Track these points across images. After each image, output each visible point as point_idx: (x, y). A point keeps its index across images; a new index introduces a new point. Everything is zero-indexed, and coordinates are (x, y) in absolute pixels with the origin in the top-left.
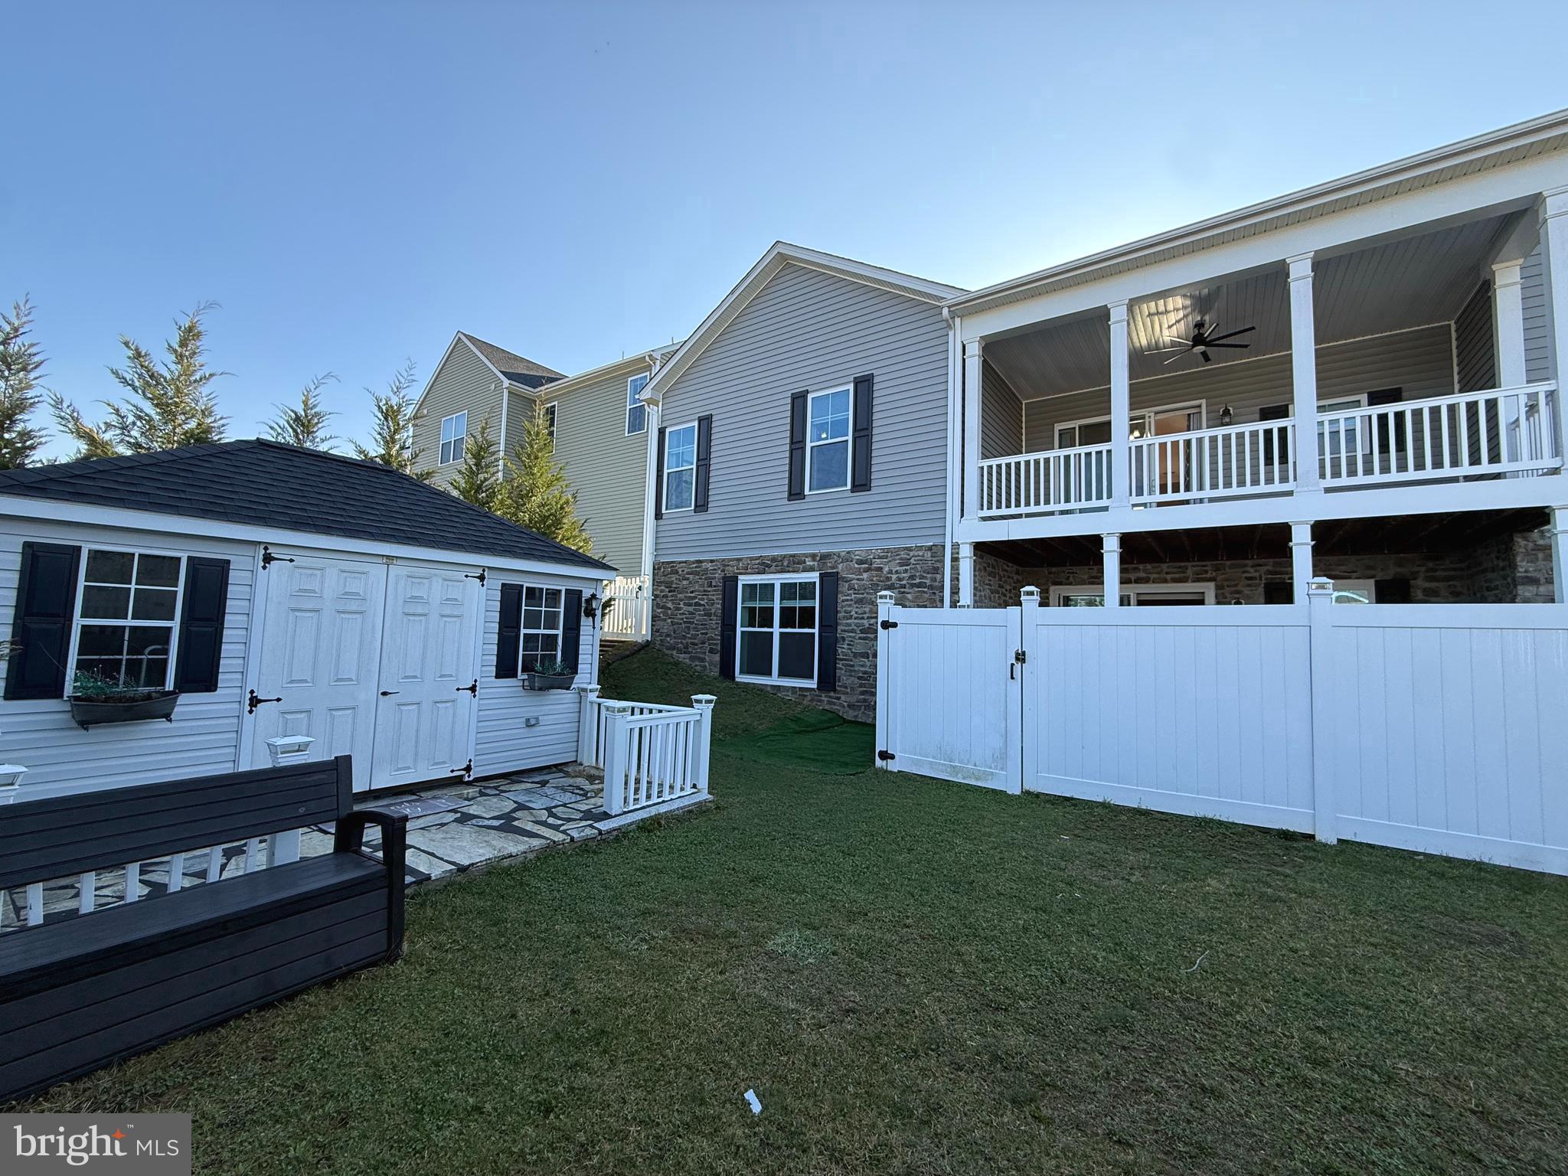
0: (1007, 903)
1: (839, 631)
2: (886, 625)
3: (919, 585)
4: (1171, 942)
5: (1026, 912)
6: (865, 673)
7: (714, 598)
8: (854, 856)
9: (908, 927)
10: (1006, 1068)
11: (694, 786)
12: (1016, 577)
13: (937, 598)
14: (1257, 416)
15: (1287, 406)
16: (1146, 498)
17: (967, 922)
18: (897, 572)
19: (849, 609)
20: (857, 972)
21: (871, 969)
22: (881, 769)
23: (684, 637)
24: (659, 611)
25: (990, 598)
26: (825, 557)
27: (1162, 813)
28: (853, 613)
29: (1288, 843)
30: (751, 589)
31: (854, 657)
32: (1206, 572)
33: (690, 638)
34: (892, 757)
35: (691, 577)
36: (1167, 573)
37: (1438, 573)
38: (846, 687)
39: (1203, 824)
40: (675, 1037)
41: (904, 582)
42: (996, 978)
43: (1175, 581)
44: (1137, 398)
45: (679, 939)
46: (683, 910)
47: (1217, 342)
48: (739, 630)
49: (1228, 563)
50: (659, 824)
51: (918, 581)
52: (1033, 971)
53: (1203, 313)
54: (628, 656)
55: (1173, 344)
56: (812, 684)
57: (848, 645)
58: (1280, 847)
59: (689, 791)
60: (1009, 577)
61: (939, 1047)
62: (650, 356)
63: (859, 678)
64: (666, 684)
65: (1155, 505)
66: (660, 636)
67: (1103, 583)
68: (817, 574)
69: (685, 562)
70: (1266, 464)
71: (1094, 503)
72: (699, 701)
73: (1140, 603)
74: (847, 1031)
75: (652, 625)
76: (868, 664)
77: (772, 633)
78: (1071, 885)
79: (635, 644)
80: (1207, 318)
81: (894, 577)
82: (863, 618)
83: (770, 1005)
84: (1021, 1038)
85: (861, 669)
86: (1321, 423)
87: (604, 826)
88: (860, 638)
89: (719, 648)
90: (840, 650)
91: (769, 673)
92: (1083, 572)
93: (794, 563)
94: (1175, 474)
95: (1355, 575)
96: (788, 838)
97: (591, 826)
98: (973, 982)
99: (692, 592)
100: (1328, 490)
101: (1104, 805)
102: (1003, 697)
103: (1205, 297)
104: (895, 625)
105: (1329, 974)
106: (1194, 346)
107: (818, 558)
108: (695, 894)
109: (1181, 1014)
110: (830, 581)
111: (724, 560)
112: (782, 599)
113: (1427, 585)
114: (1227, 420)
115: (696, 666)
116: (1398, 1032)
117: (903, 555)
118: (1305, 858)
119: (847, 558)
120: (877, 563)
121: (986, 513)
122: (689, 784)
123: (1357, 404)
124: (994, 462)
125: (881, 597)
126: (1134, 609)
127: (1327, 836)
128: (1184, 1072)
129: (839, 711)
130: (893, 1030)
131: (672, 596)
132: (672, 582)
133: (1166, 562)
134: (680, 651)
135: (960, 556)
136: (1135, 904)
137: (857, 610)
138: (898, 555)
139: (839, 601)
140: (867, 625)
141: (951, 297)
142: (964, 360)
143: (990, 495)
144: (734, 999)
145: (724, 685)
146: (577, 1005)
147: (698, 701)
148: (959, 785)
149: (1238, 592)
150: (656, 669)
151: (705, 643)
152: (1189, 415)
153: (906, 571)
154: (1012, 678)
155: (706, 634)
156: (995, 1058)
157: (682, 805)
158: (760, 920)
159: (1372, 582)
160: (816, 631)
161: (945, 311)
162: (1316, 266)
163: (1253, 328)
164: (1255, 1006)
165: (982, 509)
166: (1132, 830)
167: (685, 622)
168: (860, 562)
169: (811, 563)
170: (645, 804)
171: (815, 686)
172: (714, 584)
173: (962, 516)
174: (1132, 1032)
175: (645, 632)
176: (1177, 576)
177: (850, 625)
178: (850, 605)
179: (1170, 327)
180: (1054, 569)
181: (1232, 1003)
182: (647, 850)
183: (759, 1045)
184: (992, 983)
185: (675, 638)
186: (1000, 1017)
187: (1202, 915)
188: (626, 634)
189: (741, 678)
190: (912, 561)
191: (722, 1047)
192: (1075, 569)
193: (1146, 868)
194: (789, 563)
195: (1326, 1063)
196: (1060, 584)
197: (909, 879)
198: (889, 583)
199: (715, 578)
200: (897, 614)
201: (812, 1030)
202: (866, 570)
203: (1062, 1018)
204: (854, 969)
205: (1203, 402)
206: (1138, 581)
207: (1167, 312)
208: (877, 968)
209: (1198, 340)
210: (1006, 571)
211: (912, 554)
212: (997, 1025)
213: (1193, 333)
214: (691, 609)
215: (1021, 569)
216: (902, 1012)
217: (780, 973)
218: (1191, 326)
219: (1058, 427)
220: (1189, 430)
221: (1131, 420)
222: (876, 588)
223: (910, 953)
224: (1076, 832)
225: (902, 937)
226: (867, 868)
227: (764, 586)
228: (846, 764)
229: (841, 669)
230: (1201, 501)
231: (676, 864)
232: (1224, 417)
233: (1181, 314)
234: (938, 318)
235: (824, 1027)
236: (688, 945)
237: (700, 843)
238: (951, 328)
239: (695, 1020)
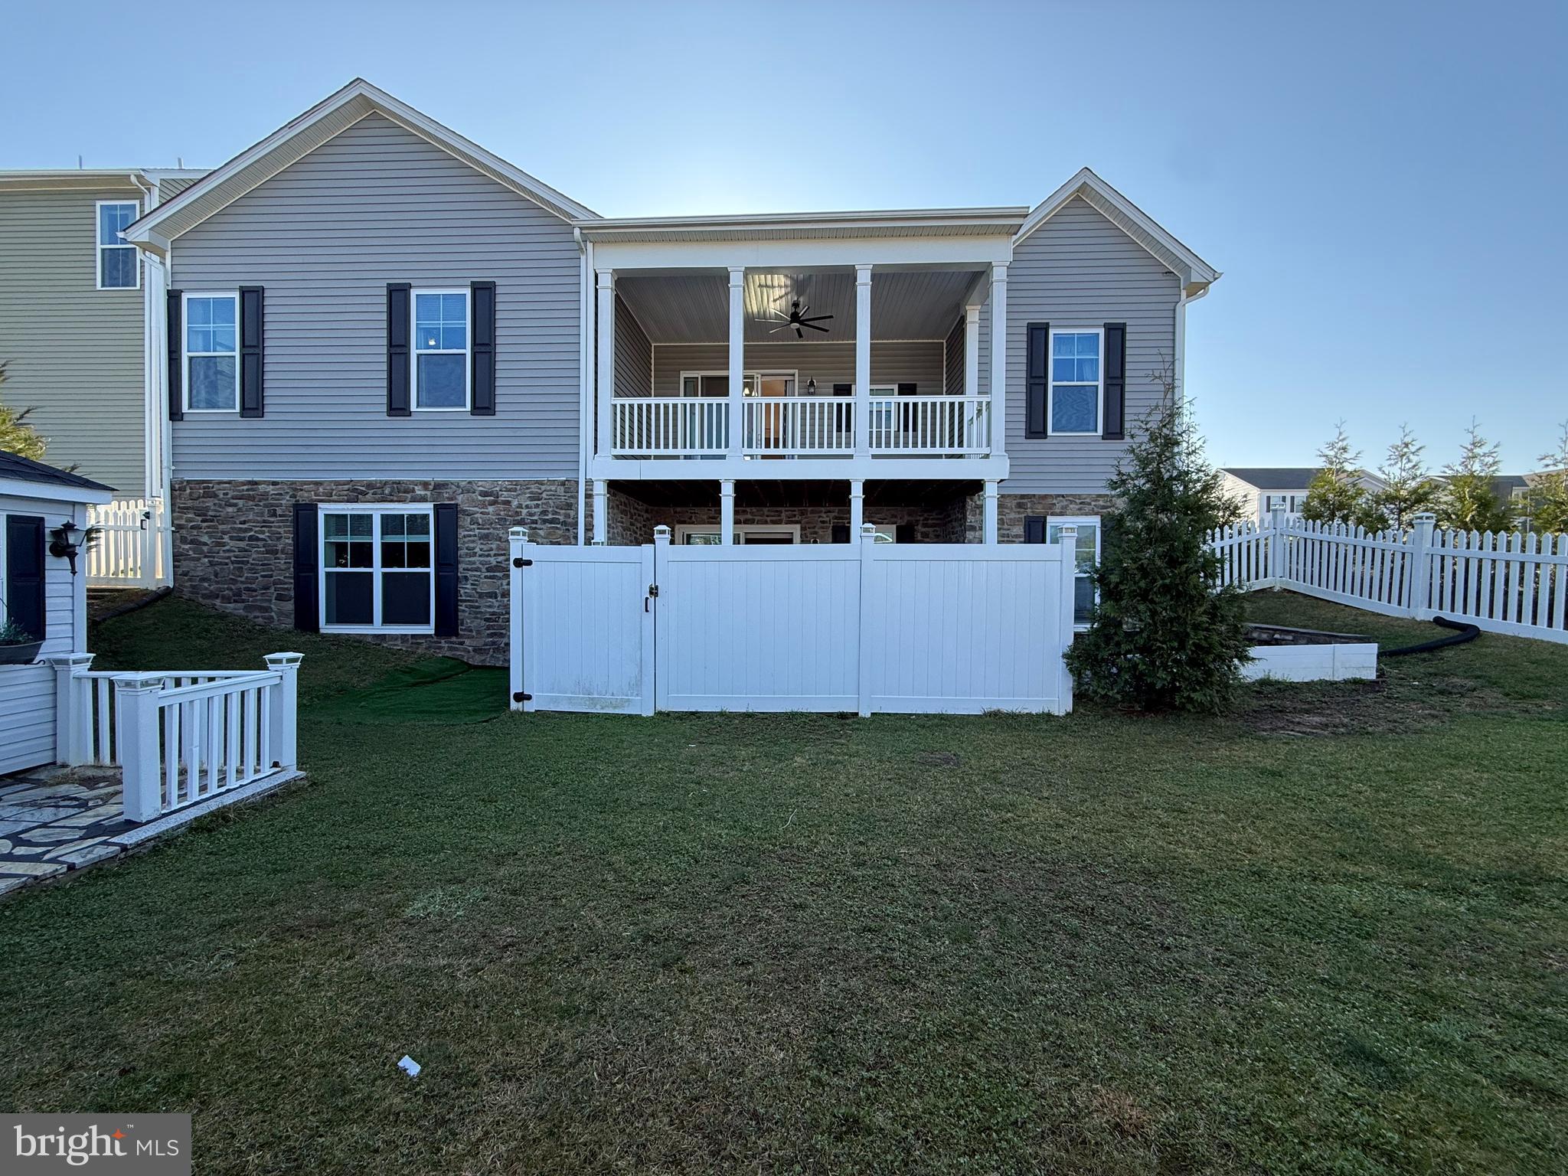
0: (648, 811)
1: (461, 570)
2: (519, 563)
3: (551, 521)
4: (772, 810)
5: (665, 814)
6: (493, 614)
7: (281, 530)
8: (496, 802)
9: (560, 854)
10: (656, 943)
11: (276, 765)
12: (646, 515)
13: (571, 534)
14: (832, 391)
15: (850, 385)
16: (754, 451)
17: (615, 836)
18: (527, 507)
19: (472, 545)
20: (511, 908)
21: (526, 902)
22: (517, 712)
23: (234, 581)
24: (187, 547)
25: (622, 535)
26: (439, 486)
27: (763, 713)
28: (477, 550)
29: (843, 721)
30: (337, 522)
31: (480, 597)
32: (795, 516)
33: (242, 582)
34: (529, 698)
35: (241, 503)
36: (767, 516)
37: (930, 522)
38: (471, 631)
39: (792, 716)
40: (295, 1043)
41: (535, 518)
42: (643, 875)
43: (774, 522)
44: (751, 358)
45: (282, 940)
46: (282, 908)
47: (810, 323)
48: (322, 571)
49: (810, 509)
50: (226, 819)
51: (550, 516)
52: (674, 860)
53: (799, 295)
54: (132, 610)
55: (777, 316)
56: (429, 629)
57: (472, 584)
58: (838, 725)
59: (267, 770)
60: (639, 515)
61: (598, 947)
62: (138, 177)
63: (487, 620)
64: (206, 644)
65: (759, 457)
66: (190, 580)
67: (720, 523)
68: (431, 505)
69: (229, 482)
70: (837, 431)
71: (714, 451)
72: (278, 661)
73: (749, 541)
74: (507, 965)
75: (174, 566)
76: (497, 604)
77: (371, 574)
78: (699, 784)
79: (145, 593)
80: (801, 299)
81: (525, 511)
82: (489, 555)
83: (417, 970)
84: (667, 915)
85: (488, 610)
86: (871, 403)
87: (129, 838)
88: (486, 577)
89: (292, 593)
90: (462, 591)
91: (369, 620)
92: (703, 512)
93: (400, 491)
94: (777, 432)
95: (885, 521)
96: (415, 799)
97: (104, 843)
98: (624, 884)
99: (244, 523)
100: (874, 457)
101: (722, 714)
102: (639, 629)
103: (803, 281)
104: (529, 563)
105: (866, 805)
106: (791, 322)
107: (431, 487)
108: (297, 887)
109: (780, 859)
110: (448, 516)
111: (293, 483)
112: (384, 533)
113: (924, 530)
114: (812, 390)
115: (255, 617)
116: (900, 830)
117: (534, 488)
118: (853, 730)
119: (469, 489)
120: (504, 496)
121: (619, 451)
122: (266, 762)
123: (890, 392)
124: (627, 401)
125: (513, 533)
126: (743, 546)
127: (865, 713)
128: (783, 899)
129: (463, 656)
130: (554, 947)
131: (209, 527)
132: (207, 509)
133: (766, 506)
134: (227, 599)
135: (594, 493)
136: (747, 787)
137: (483, 546)
138: (528, 488)
139: (460, 536)
140: (494, 563)
141: (583, 219)
142: (596, 290)
143: (623, 434)
144: (370, 978)
145: (303, 639)
146: (129, 1063)
147: (273, 661)
148: (597, 715)
149: (816, 533)
150: (188, 626)
151: (268, 588)
152: (786, 381)
153: (537, 506)
154: (647, 611)
155: (271, 576)
156: (647, 938)
157: (259, 790)
158: (392, 890)
159: (895, 526)
160: (431, 570)
161: (577, 231)
162: (873, 277)
163: (831, 317)
164: (825, 839)
165: (615, 447)
166: (743, 730)
167: (233, 562)
168: (484, 494)
169: (423, 493)
170: (198, 799)
171: (432, 632)
172: (279, 512)
173: (596, 453)
174: (748, 883)
175: (161, 575)
176: (774, 518)
177: (474, 563)
178: (473, 541)
179: (775, 301)
180: (678, 509)
181: (812, 842)
182: (211, 853)
183: (409, 1013)
184: (640, 880)
185: (217, 583)
186: (649, 905)
187: (792, 784)
188: (125, 579)
189: (325, 628)
190: (544, 495)
191: (364, 1030)
192: (697, 510)
193: (753, 758)
194: (392, 491)
195: (864, 863)
196: (684, 522)
197: (556, 811)
198: (519, 518)
199: (281, 505)
200: (531, 551)
201: (469, 977)
202: (492, 503)
203: (698, 889)
204: (509, 907)
205: (797, 371)
206: (746, 522)
207: (773, 287)
208: (533, 899)
209: (795, 317)
210: (636, 509)
211: (543, 487)
212: (646, 912)
213: (792, 310)
214: (242, 544)
215: (650, 508)
216: (561, 929)
217: (425, 936)
218: (790, 304)
219: (684, 375)
220: (786, 395)
221: (745, 378)
222: (502, 522)
223: (564, 876)
224: (701, 739)
225: (554, 865)
226: (512, 810)
227: (357, 518)
228: (476, 712)
229: (464, 611)
230: (793, 457)
231: (261, 860)
232: (810, 389)
233: (783, 291)
234: (568, 237)
235: (483, 969)
236: (297, 943)
237: (294, 829)
238: (583, 252)
239: (321, 1017)
